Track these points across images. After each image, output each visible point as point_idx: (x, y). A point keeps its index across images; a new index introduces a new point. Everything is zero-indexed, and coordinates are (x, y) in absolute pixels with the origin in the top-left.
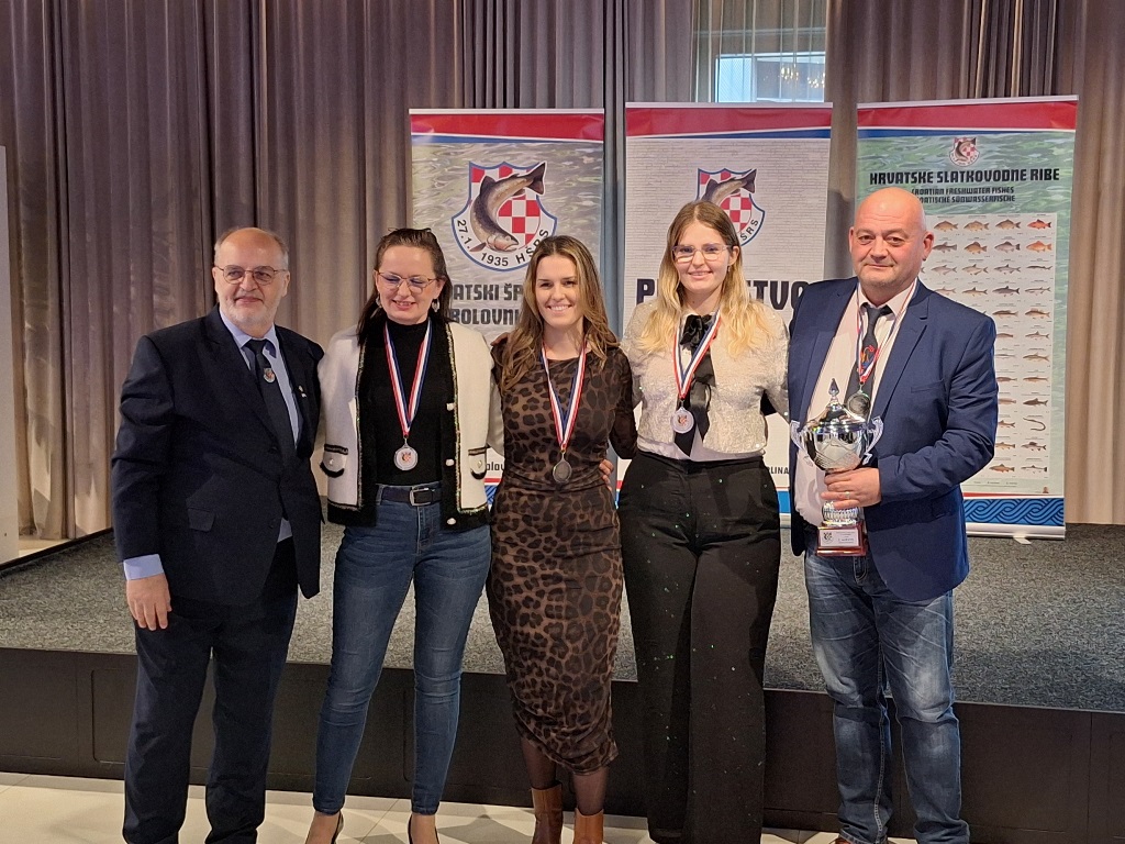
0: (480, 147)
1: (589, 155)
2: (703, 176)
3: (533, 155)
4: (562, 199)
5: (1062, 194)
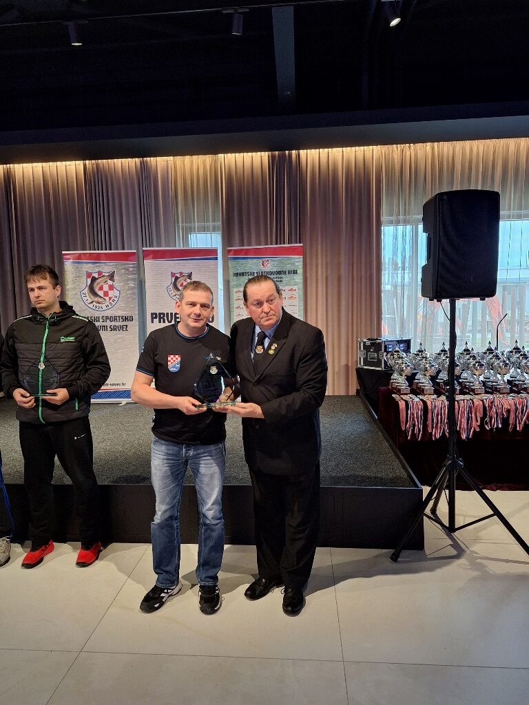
0: (91, 265)
1: (132, 267)
2: (173, 275)
3: (110, 268)
4: (122, 284)
5: (299, 279)
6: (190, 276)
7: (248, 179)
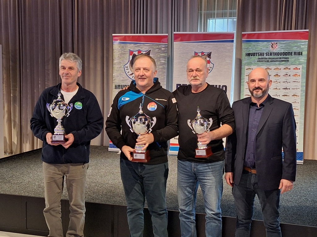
0: (132, 45)
1: (163, 47)
2: (196, 54)
3: (147, 47)
5: (303, 59)
6: (209, 55)
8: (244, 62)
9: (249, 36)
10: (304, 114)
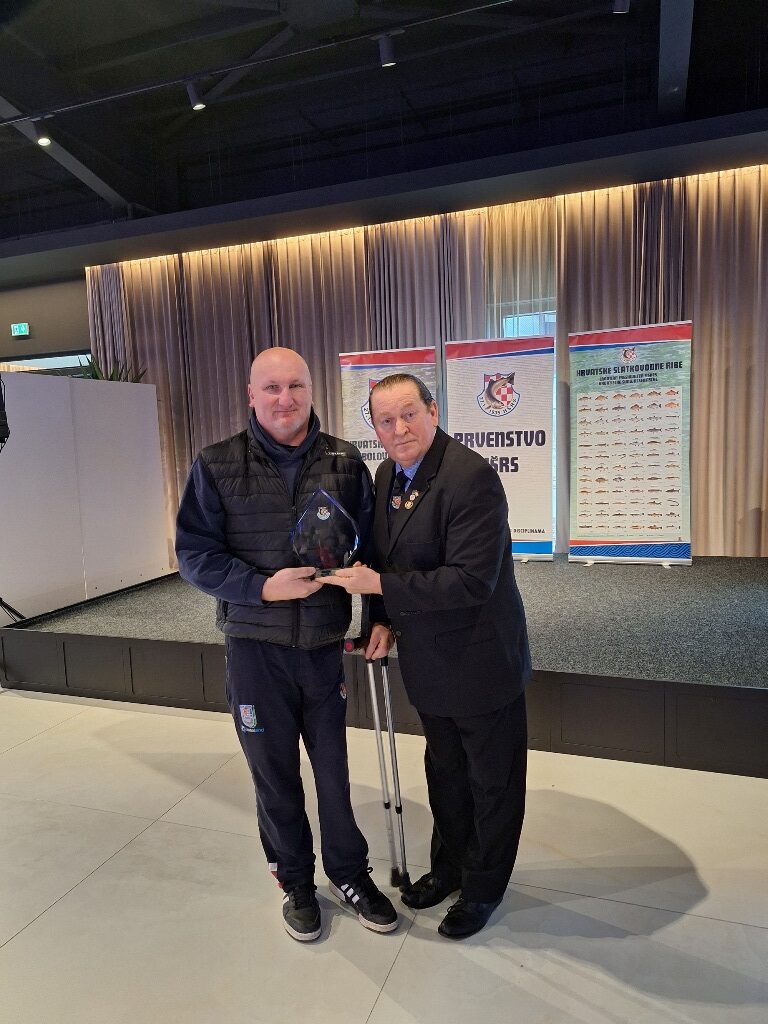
0: (374, 370)
1: (428, 371)
2: (486, 377)
6: (511, 379)
7: (600, 228)
8: (573, 387)
9: (581, 339)
10: (688, 473)
